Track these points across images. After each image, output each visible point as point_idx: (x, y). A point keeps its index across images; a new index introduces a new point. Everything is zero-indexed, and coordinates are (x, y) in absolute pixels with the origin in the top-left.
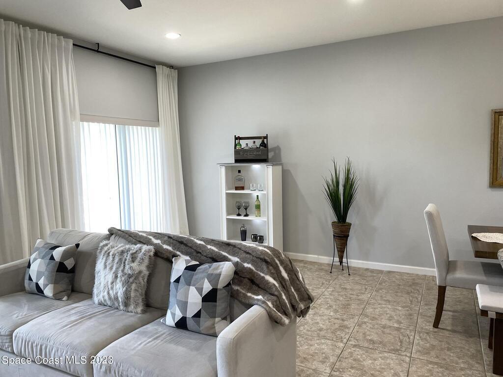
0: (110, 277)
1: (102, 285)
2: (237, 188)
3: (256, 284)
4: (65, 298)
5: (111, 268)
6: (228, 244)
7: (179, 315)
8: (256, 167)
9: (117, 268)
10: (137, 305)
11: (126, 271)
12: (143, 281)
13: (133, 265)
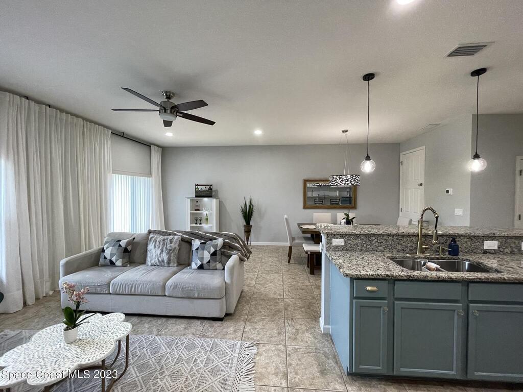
0: (159, 252)
1: (154, 256)
2: (195, 210)
3: (232, 248)
4: (129, 265)
5: (159, 248)
6: (216, 233)
7: (199, 263)
8: (206, 199)
9: (163, 248)
10: (174, 262)
11: (168, 248)
12: (176, 252)
13: (171, 245)
